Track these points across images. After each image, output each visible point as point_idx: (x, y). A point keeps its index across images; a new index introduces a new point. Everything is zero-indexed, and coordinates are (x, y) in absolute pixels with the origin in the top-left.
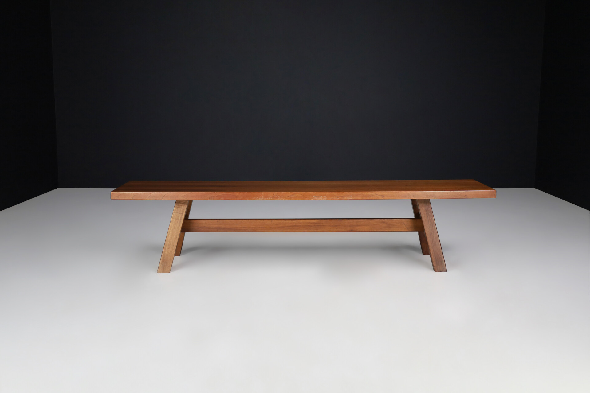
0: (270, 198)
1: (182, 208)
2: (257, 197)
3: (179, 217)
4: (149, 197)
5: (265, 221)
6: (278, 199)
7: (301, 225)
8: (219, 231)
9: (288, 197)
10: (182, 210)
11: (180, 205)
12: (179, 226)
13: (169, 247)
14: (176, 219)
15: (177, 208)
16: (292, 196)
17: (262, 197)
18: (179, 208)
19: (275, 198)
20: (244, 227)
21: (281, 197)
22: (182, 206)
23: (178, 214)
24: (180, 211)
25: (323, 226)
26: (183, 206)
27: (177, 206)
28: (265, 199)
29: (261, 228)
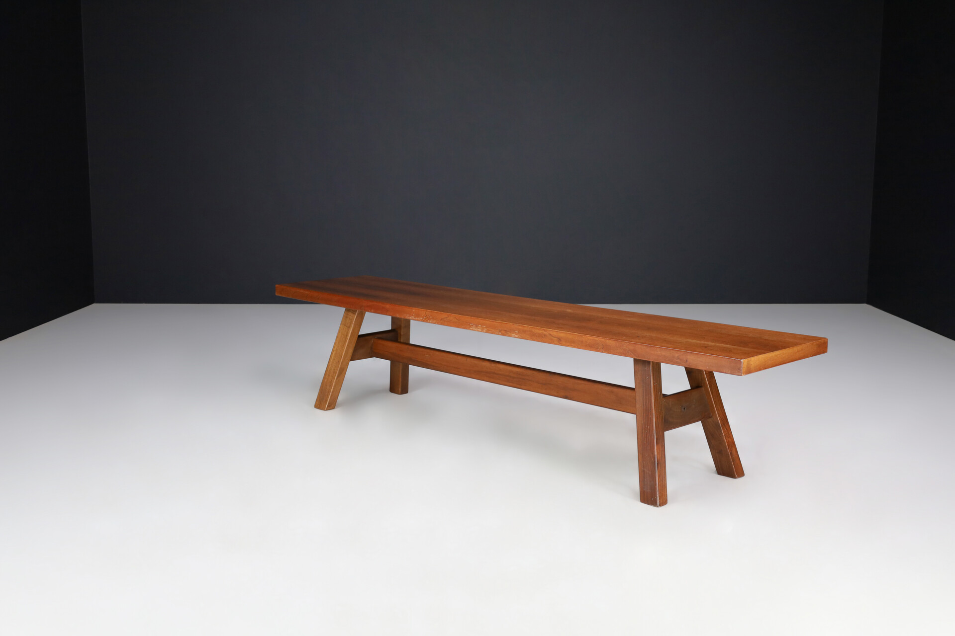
1: (349, 319)
3: (345, 331)
10: (350, 321)
11: (349, 315)
20: (435, 363)
24: (348, 323)
25: (529, 380)
27: (346, 316)
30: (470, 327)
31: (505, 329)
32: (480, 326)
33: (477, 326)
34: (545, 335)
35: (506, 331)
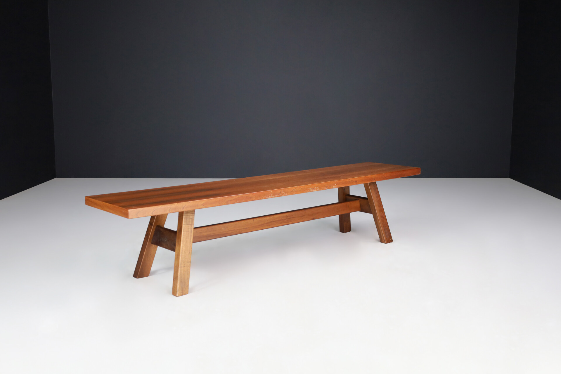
0: (277, 195)
1: (190, 218)
2: (267, 196)
3: (189, 228)
4: (169, 210)
5: (248, 221)
6: (284, 195)
7: (276, 220)
8: (208, 239)
9: (291, 192)
10: (191, 219)
11: (188, 216)
12: (191, 239)
13: (185, 265)
14: (187, 232)
15: (186, 219)
16: (294, 191)
17: (271, 195)
18: (188, 219)
19: (280, 195)
20: (230, 231)
21: (286, 193)
22: (190, 216)
23: (188, 225)
24: (189, 222)
25: (293, 217)
26: (192, 216)
27: (186, 217)
28: (273, 196)
29: (245, 228)
30: (310, 190)
31: (329, 185)
32: (315, 188)
33: (313, 189)
34: (349, 182)
35: (330, 186)
